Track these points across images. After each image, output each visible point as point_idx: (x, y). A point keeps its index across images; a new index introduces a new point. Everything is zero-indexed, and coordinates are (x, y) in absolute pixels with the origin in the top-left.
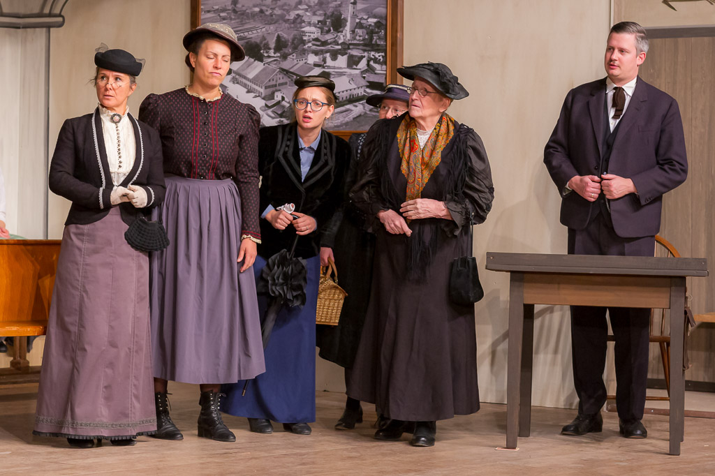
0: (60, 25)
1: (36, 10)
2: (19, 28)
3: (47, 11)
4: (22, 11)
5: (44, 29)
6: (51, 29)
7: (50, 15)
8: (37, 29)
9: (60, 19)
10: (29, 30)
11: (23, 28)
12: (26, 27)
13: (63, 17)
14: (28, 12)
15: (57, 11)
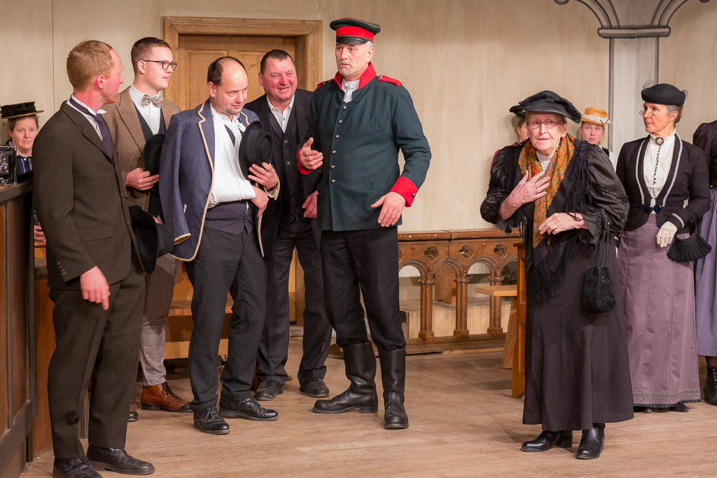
0: (667, 35)
1: (648, 23)
2: (634, 38)
3: (656, 23)
4: (637, 24)
5: (654, 39)
6: (660, 38)
7: (659, 27)
8: (649, 39)
9: (667, 30)
10: (642, 39)
11: (638, 37)
12: (639, 36)
13: (669, 28)
14: (642, 24)
15: (664, 23)
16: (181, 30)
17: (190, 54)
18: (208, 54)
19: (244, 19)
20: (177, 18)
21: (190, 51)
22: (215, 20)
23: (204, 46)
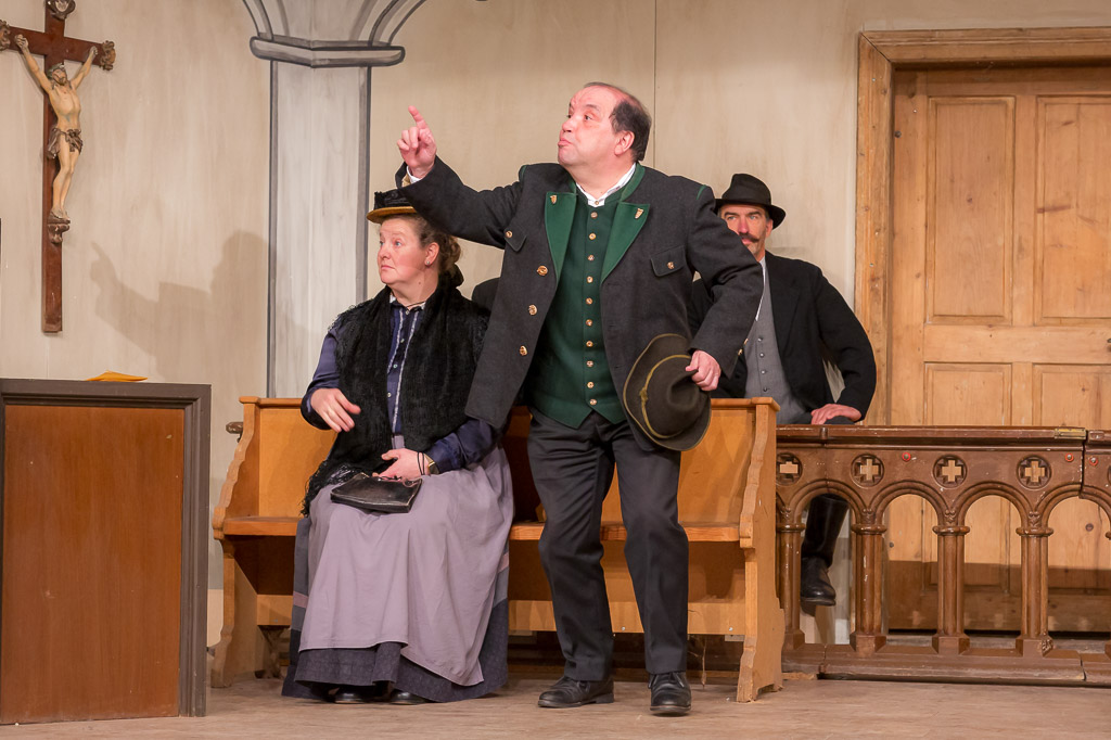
16: (892, 55)
17: (937, 105)
18: (974, 104)
19: (1021, 30)
20: (883, 34)
21: (939, 99)
22: (960, 33)
23: (964, 88)
